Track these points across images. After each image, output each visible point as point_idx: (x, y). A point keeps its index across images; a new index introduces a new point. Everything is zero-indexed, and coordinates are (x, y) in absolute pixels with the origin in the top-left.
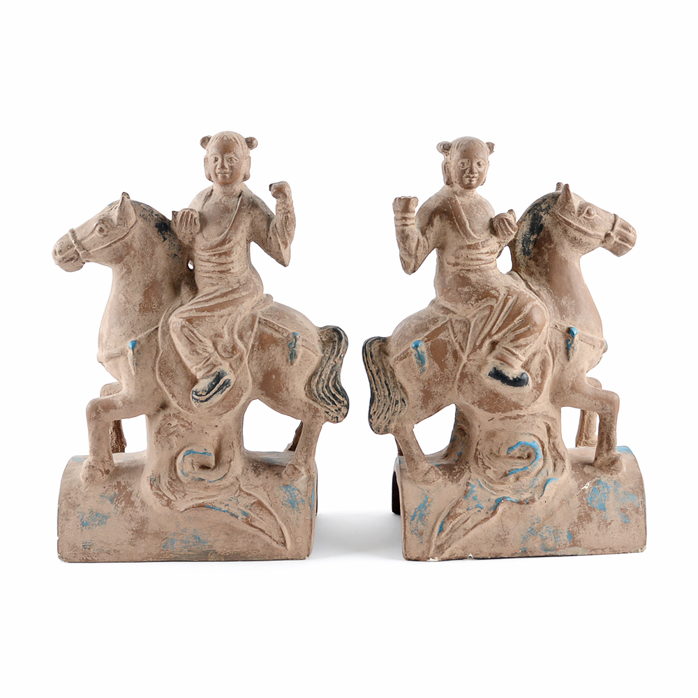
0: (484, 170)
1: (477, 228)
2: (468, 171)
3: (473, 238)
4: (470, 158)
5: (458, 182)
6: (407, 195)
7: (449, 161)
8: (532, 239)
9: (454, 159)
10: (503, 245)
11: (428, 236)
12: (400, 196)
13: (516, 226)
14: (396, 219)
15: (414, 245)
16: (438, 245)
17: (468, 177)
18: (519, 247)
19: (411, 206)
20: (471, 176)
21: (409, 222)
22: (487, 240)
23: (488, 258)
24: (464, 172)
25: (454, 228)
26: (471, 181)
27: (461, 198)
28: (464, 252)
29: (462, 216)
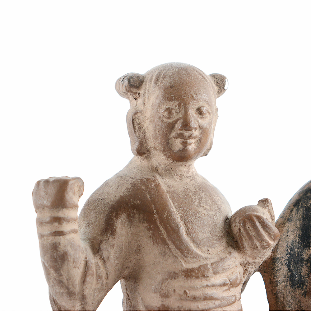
0: (210, 124)
1: (203, 234)
2: (178, 126)
3: (196, 257)
4: (183, 100)
5: (161, 148)
6: (60, 174)
7: (141, 107)
8: (305, 257)
9: (151, 103)
10: (251, 269)
11: (105, 254)
12: (46, 178)
13: (276, 231)
14: (40, 223)
15: (77, 273)
16: (126, 272)
17: (180, 136)
18: (282, 273)
19: (70, 196)
20: (186, 134)
21: (66, 227)
22: (222, 259)
23: (226, 294)
24: (171, 126)
25: (157, 238)
26: (185, 144)
27: (167, 180)
28: (179, 284)
29: (170, 216)
